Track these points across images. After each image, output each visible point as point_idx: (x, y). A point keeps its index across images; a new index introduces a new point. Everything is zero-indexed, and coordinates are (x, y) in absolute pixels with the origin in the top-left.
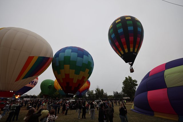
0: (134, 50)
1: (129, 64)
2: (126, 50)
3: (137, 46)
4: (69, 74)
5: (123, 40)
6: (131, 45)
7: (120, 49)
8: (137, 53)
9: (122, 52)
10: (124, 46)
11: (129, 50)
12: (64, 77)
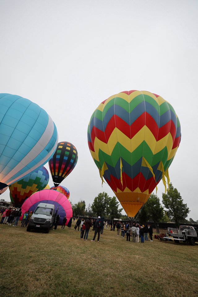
0: (62, 175)
1: (55, 184)
2: (56, 174)
3: (66, 173)
4: (17, 188)
5: (57, 165)
6: (61, 171)
7: (53, 170)
8: (63, 178)
9: (53, 173)
10: (56, 170)
11: (58, 174)
12: (13, 190)
